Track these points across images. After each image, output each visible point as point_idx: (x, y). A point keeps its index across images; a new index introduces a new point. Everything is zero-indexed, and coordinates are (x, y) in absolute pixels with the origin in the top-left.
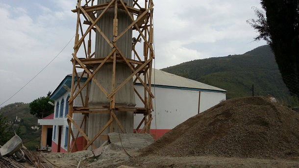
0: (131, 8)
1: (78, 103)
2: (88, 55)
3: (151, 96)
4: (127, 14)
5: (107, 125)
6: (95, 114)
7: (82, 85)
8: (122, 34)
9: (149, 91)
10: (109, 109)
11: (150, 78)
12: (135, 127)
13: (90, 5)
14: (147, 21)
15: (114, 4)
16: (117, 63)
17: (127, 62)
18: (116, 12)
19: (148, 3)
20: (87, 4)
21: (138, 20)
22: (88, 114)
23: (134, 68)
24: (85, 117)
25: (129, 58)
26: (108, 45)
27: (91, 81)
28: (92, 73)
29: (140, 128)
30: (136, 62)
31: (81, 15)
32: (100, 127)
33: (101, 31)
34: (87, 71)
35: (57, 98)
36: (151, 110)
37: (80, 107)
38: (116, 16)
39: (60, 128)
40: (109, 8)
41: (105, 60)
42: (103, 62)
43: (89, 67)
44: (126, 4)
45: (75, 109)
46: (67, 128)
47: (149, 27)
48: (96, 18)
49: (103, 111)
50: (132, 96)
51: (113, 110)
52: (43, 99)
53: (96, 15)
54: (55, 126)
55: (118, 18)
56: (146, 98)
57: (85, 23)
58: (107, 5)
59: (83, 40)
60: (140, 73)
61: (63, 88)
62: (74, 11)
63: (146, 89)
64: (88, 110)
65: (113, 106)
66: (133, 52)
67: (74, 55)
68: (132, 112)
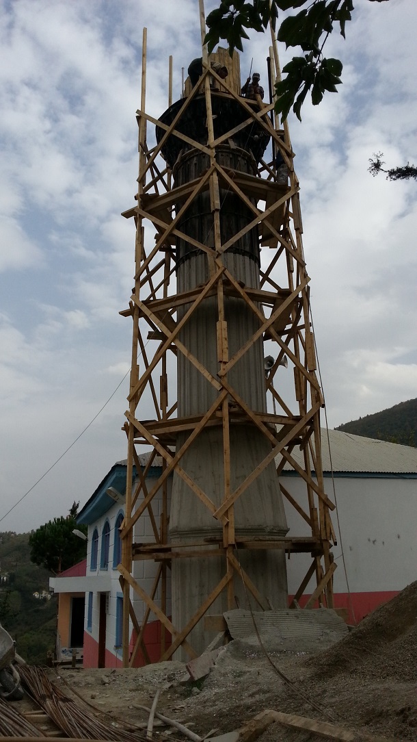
0: (256, 292)
1: (142, 534)
2: (161, 412)
3: (327, 505)
4: (248, 308)
5: (219, 589)
6: (188, 559)
7: (150, 485)
8: (240, 354)
9: (320, 492)
10: (221, 546)
11: (319, 457)
12: (293, 589)
13: (159, 295)
14: (298, 317)
15: (214, 287)
16: (232, 426)
17: (258, 420)
18: (221, 306)
19: (294, 275)
20: (153, 295)
21: (274, 318)
22: (170, 560)
23: (274, 433)
24: (163, 569)
25: (260, 411)
26: (209, 384)
27: (171, 474)
28: (173, 454)
29: (305, 592)
30: (279, 420)
31: (142, 320)
32: (202, 594)
33: (190, 351)
34: (162, 451)
35: (93, 519)
36: (331, 542)
37: (149, 545)
38: (221, 316)
39: (104, 597)
40: (205, 297)
41: (203, 422)
42: (197, 427)
43: (164, 441)
44: (242, 285)
45: (138, 550)
46: (120, 599)
47: (303, 331)
48: (176, 324)
49: (207, 552)
50: (277, 508)
51: (230, 549)
52: (60, 522)
53: (175, 316)
54: (91, 593)
55: (226, 318)
56: (312, 509)
57: (151, 336)
58: (199, 292)
59: (148, 377)
60: (291, 445)
61: (106, 495)
62: (125, 314)
63: (310, 486)
64: (169, 550)
65: (231, 537)
66: (269, 394)
67: (130, 415)
68: (280, 551)
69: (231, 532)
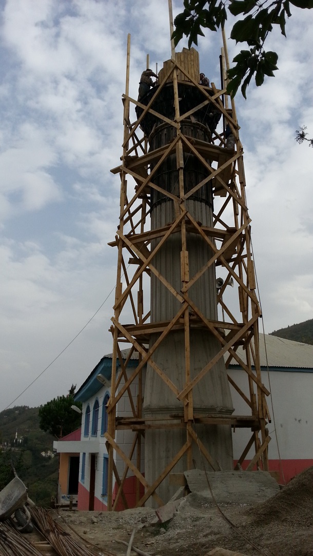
0: (210, 230)
1: (123, 410)
2: (138, 318)
3: (263, 391)
4: (204, 241)
5: (181, 453)
6: (158, 430)
7: (130, 373)
8: (198, 276)
9: (258, 382)
10: (183, 421)
11: (257, 355)
12: (237, 456)
13: (138, 231)
14: (242, 249)
15: (179, 226)
16: (191, 330)
17: (211, 326)
18: (184, 240)
19: (239, 217)
20: (133, 231)
21: (224, 249)
22: (144, 430)
23: (223, 336)
24: (138, 438)
25: (213, 319)
26: (174, 298)
27: (145, 365)
28: (147, 350)
29: (247, 458)
30: (227, 326)
31: (125, 250)
32: (167, 457)
33: (160, 273)
34: (138, 348)
35: (86, 398)
36: (267, 420)
37: (129, 418)
38: (184, 247)
39: (94, 457)
40: (172, 233)
41: (169, 327)
42: (165, 331)
43: (140, 340)
44: (200, 224)
45: (120, 422)
46: (106, 459)
47: (245, 260)
48: (150, 253)
49: (172, 425)
50: (225, 393)
51: (190, 423)
52: (62, 399)
53: (149, 247)
54: (84, 454)
55: (187, 249)
56: (252, 395)
57: (131, 262)
58: (168, 229)
59: (129, 292)
60: (236, 345)
61: (96, 380)
62: (112, 244)
63: (251, 377)
64: (143, 423)
65: (190, 414)
66: (219, 306)
67: (115, 320)
68: (227, 426)
69: (191, 410)
